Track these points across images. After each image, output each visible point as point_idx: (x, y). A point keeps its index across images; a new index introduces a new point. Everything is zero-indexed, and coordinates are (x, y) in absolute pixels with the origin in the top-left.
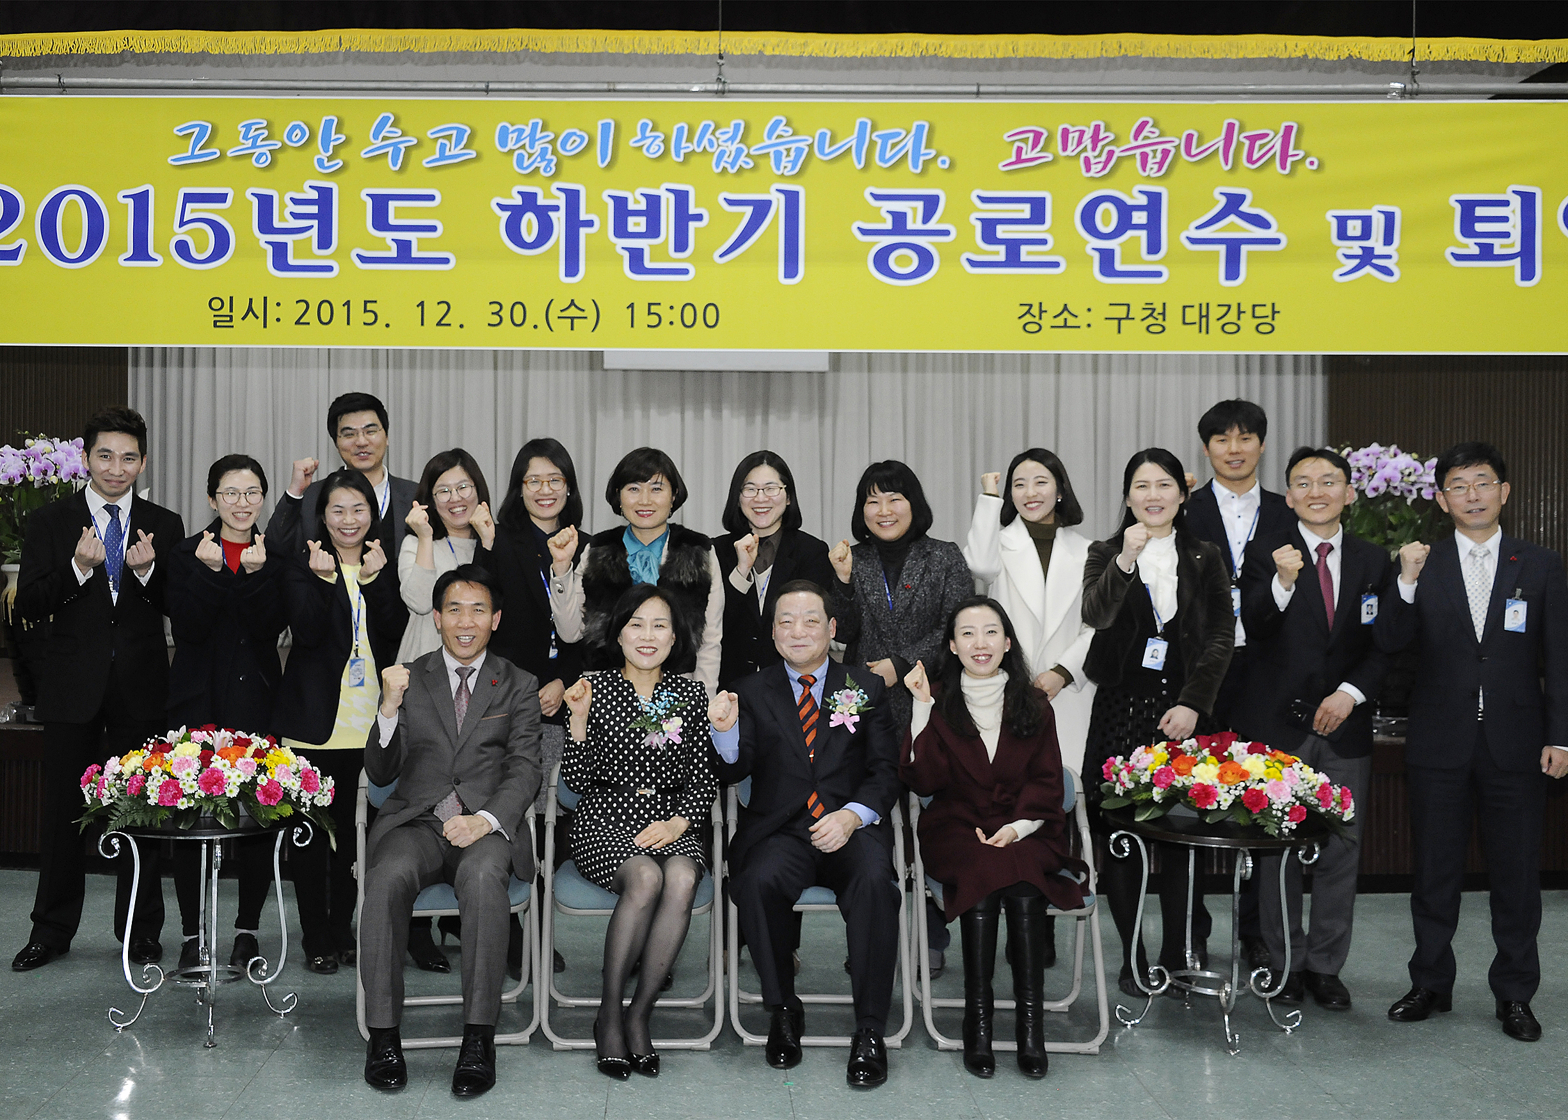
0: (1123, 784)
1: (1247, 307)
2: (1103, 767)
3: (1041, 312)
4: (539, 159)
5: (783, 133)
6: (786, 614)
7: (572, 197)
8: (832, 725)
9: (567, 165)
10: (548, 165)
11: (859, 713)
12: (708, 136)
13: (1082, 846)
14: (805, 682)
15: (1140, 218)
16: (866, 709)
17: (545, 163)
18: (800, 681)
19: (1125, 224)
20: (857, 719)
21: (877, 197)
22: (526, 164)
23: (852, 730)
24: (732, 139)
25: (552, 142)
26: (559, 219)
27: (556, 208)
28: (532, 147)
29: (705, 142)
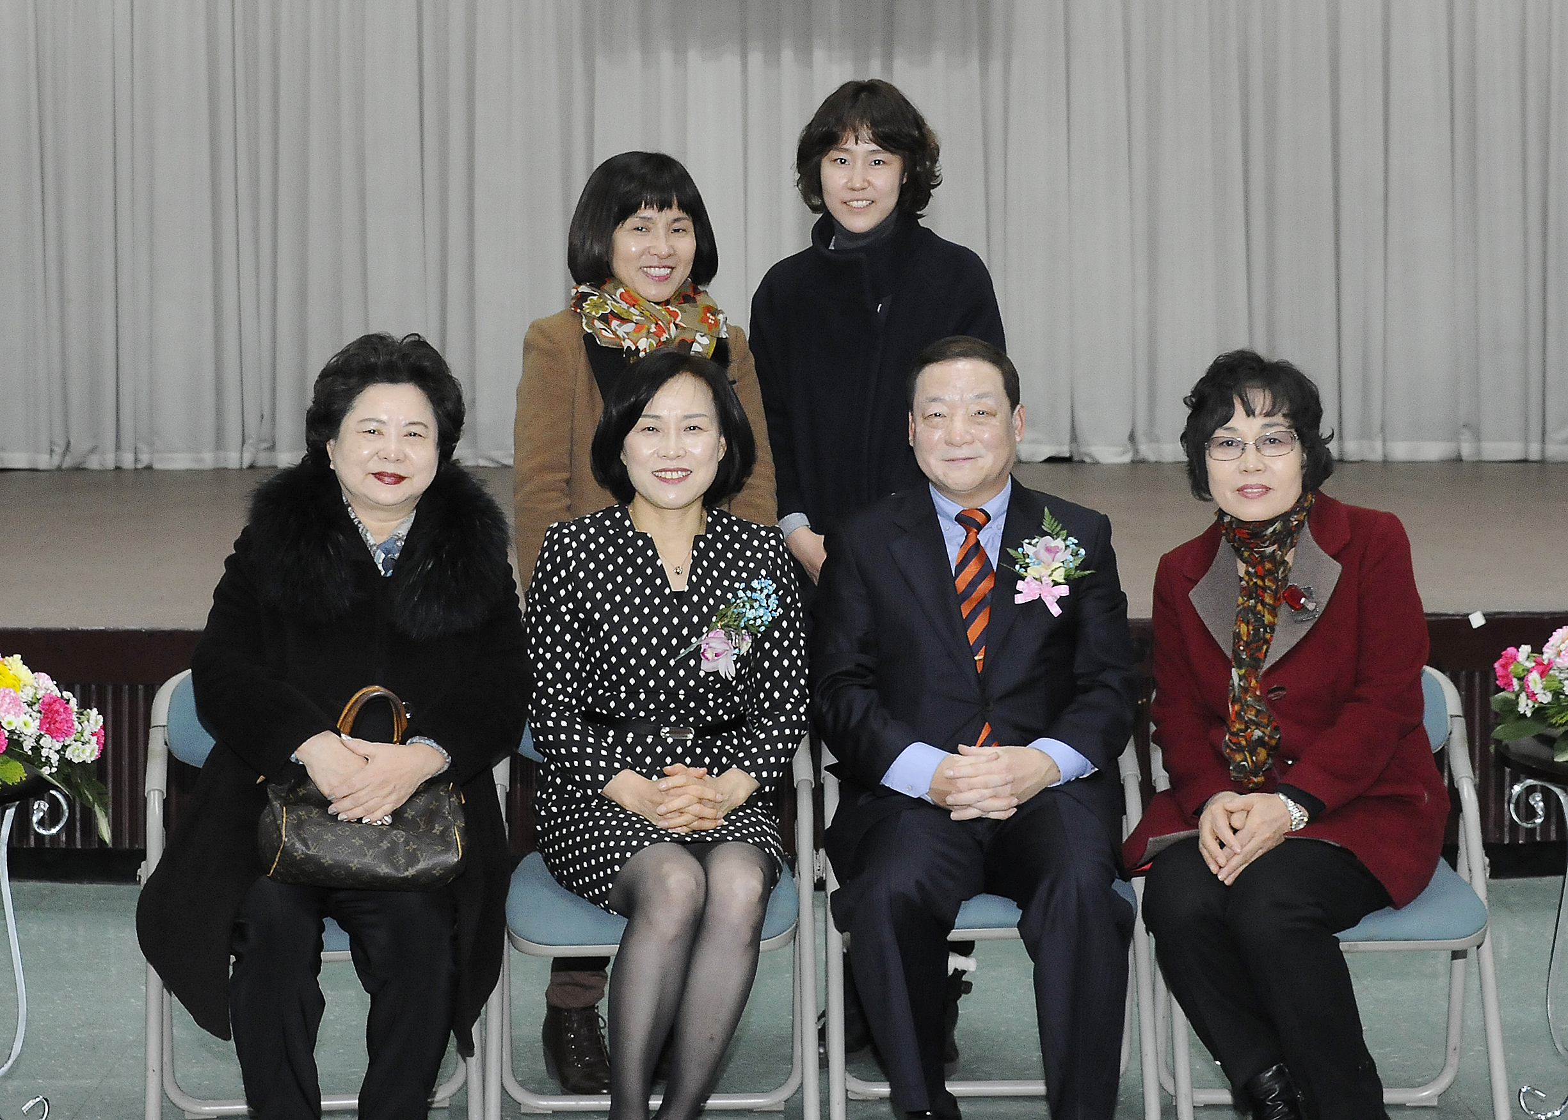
0: (1532, 696)
2: (1496, 665)
6: (934, 400)
8: (1019, 599)
11: (1068, 580)
13: (1461, 811)
14: (970, 522)
16: (1079, 573)
18: (960, 519)
20: (1064, 591)
23: (1056, 611)
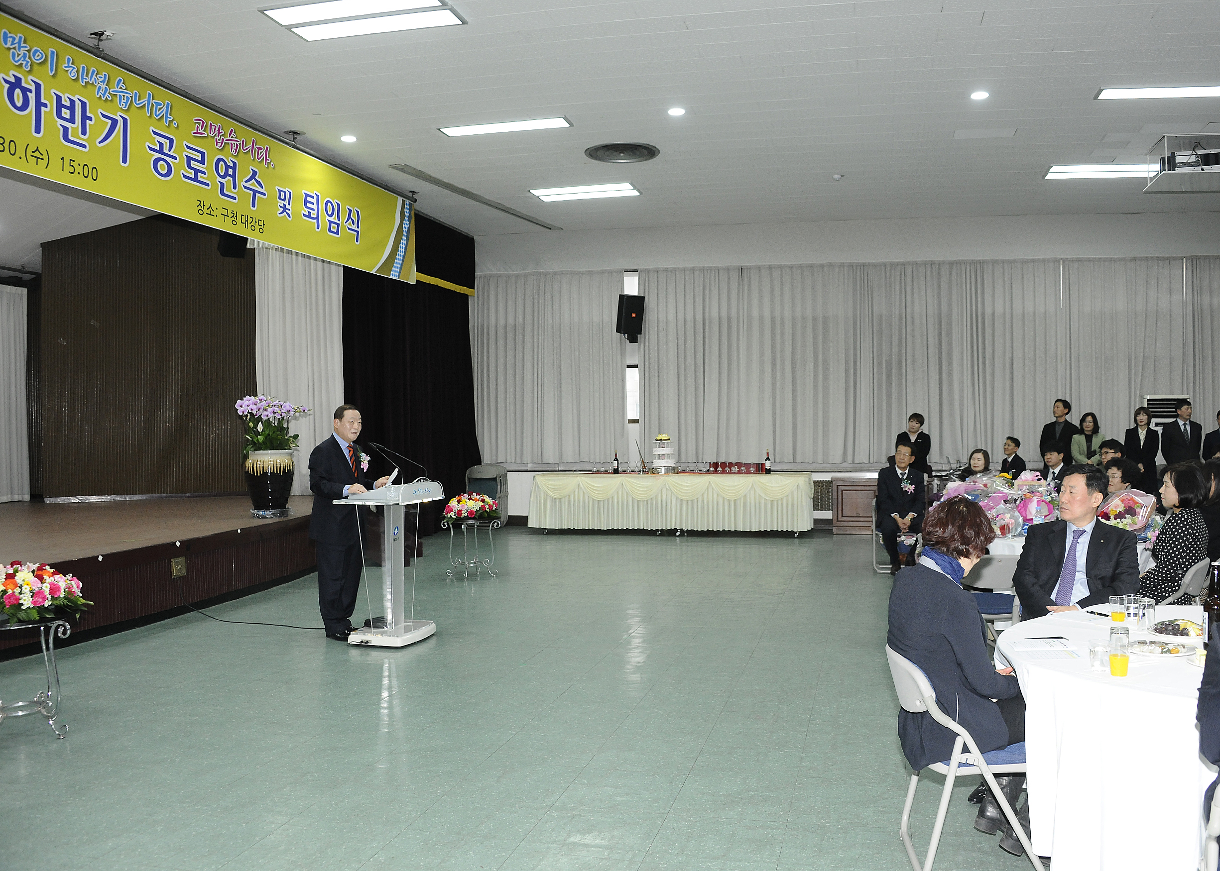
1: (257, 221)
3: (204, 205)
4: (22, 59)
5: (123, 88)
7: (38, 86)
9: (36, 67)
10: (26, 64)
12: (94, 76)
15: (230, 172)
17: (24, 63)
19: (226, 174)
21: (155, 133)
22: (17, 59)
24: (103, 82)
25: (29, 51)
26: (32, 96)
27: (30, 91)
28: (19, 51)
29: (93, 79)
